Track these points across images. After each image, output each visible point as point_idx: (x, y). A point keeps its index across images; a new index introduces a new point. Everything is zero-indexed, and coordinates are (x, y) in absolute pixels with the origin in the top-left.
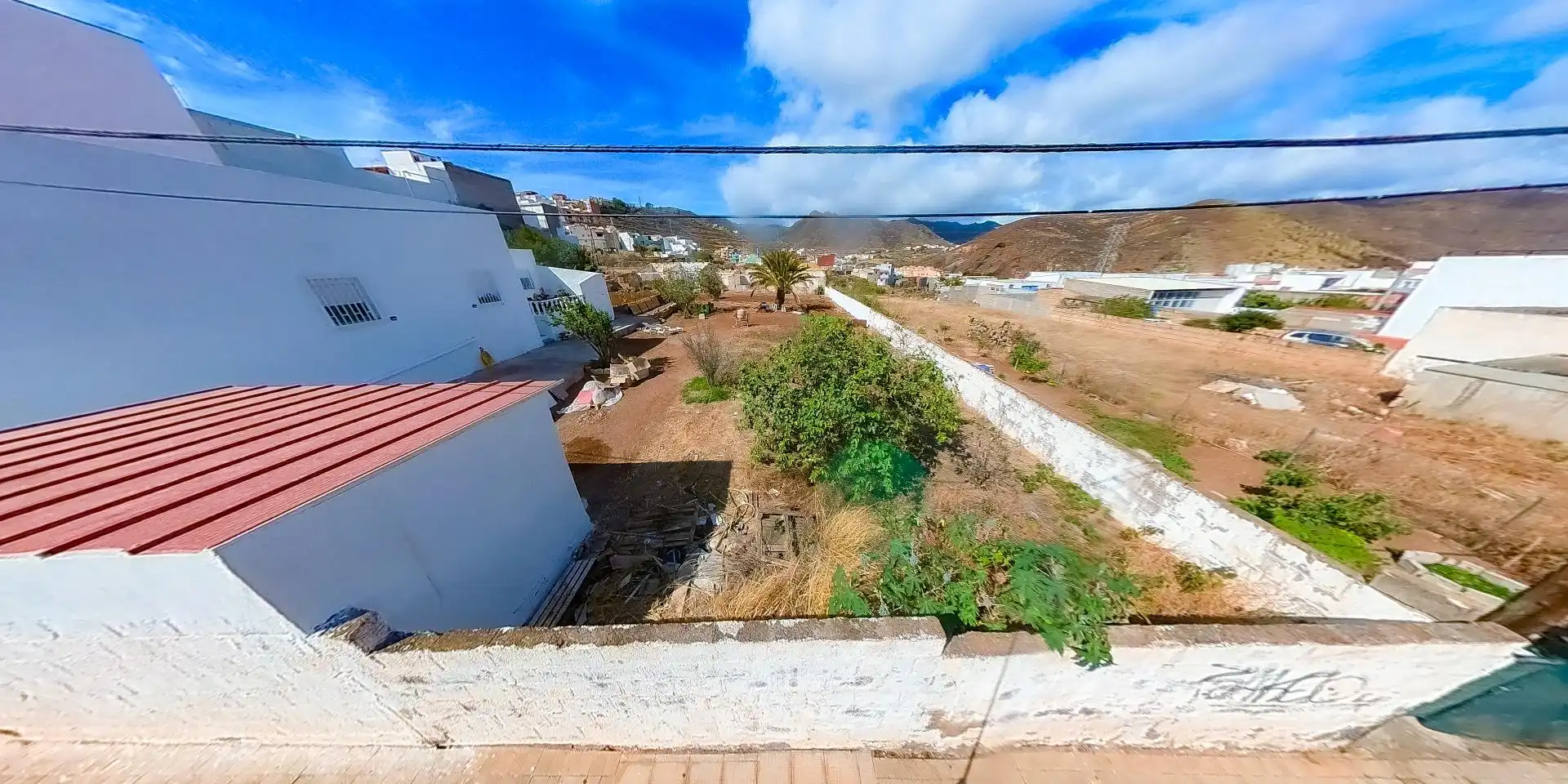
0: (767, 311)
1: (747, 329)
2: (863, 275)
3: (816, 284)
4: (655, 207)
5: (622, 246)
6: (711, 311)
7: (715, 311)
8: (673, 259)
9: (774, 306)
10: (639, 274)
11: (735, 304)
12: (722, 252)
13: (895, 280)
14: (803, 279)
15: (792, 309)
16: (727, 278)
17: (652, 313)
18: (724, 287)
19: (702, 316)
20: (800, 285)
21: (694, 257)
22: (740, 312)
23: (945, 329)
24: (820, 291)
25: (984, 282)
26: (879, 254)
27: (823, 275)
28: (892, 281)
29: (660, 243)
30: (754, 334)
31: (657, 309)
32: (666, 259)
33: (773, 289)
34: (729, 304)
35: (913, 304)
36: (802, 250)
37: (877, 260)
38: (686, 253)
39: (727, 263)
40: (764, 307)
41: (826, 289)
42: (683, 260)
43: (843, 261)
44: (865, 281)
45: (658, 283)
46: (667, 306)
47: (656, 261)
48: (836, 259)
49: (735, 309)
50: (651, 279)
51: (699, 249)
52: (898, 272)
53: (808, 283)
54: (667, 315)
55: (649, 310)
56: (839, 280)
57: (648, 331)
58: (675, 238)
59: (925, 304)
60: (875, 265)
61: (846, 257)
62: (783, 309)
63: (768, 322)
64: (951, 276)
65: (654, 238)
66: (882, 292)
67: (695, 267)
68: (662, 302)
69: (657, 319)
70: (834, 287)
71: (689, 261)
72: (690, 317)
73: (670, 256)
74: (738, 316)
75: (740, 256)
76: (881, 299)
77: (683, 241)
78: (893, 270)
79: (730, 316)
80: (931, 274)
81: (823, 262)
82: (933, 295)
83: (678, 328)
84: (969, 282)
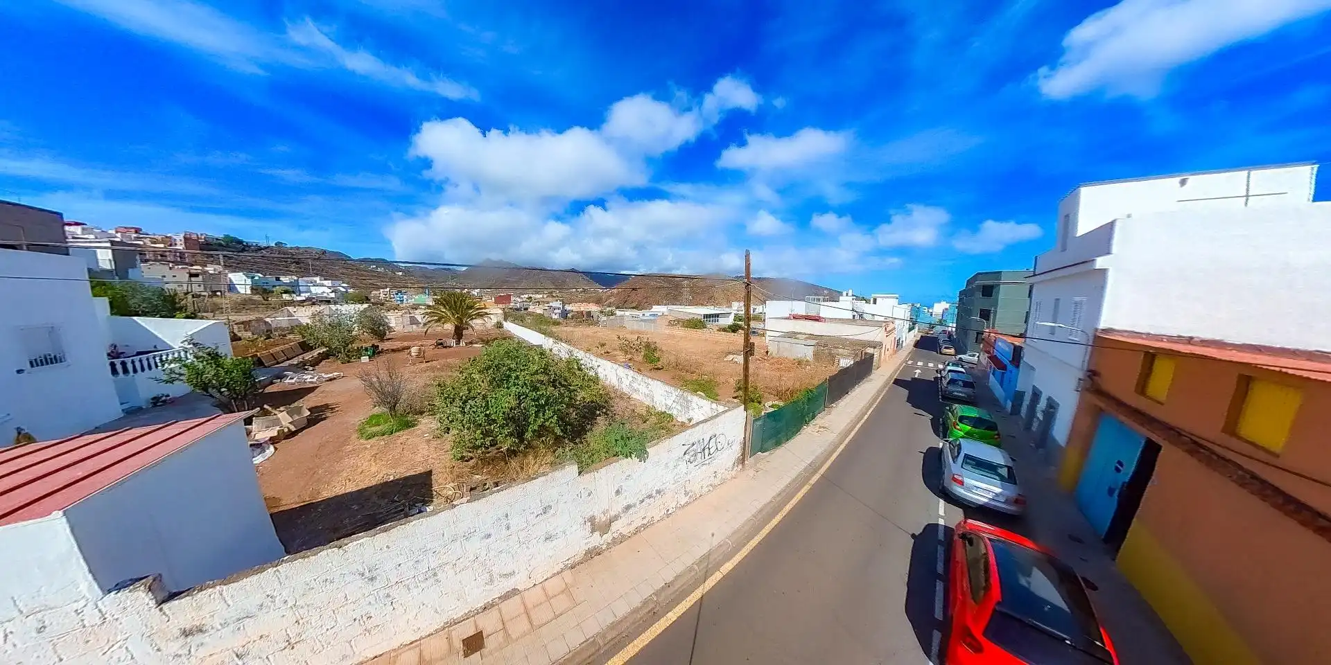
0: (445, 347)
1: (424, 365)
2: (539, 311)
3: (494, 320)
4: (288, 246)
5: (232, 287)
6: (375, 352)
7: (379, 353)
8: (312, 301)
9: (453, 342)
10: (268, 320)
11: (406, 344)
12: (382, 294)
13: (567, 314)
14: (481, 316)
15: (471, 343)
16: (394, 320)
17: (295, 361)
18: (389, 328)
19: (365, 359)
20: (479, 321)
21: (346, 299)
22: (414, 350)
23: (603, 345)
24: (499, 326)
25: (628, 313)
26: (551, 295)
27: (500, 311)
28: (564, 314)
29: (292, 284)
30: (433, 369)
31: (301, 357)
32: (304, 301)
33: (449, 327)
34: (398, 345)
35: (580, 331)
36: (477, 290)
37: (550, 299)
38: (333, 295)
39: (388, 304)
40: (441, 344)
41: (505, 324)
42: (328, 302)
43: (519, 300)
44: (541, 316)
45: (296, 328)
46: (315, 353)
47: (292, 303)
48: (513, 299)
49: (408, 348)
50: (285, 325)
51: (351, 291)
52: (568, 307)
53: (486, 319)
54: (315, 363)
55: (288, 359)
56: (517, 315)
57: (293, 381)
58: (317, 279)
59: (590, 330)
60: (548, 303)
61: (522, 296)
62: (462, 344)
63: (446, 357)
64: (608, 309)
65: (285, 279)
66: (556, 323)
67: (350, 309)
68: (305, 347)
69: (302, 367)
70: (513, 322)
71: (335, 303)
72: (349, 362)
73: (308, 299)
74: (413, 354)
75: (405, 297)
76: (554, 329)
77: (328, 283)
78: (563, 307)
79: (403, 355)
80: (593, 308)
81: (499, 300)
82: (597, 323)
83: (335, 374)
84: (618, 313)
